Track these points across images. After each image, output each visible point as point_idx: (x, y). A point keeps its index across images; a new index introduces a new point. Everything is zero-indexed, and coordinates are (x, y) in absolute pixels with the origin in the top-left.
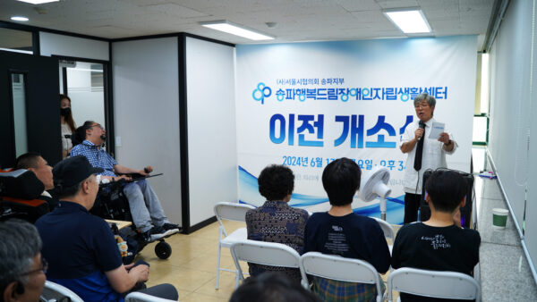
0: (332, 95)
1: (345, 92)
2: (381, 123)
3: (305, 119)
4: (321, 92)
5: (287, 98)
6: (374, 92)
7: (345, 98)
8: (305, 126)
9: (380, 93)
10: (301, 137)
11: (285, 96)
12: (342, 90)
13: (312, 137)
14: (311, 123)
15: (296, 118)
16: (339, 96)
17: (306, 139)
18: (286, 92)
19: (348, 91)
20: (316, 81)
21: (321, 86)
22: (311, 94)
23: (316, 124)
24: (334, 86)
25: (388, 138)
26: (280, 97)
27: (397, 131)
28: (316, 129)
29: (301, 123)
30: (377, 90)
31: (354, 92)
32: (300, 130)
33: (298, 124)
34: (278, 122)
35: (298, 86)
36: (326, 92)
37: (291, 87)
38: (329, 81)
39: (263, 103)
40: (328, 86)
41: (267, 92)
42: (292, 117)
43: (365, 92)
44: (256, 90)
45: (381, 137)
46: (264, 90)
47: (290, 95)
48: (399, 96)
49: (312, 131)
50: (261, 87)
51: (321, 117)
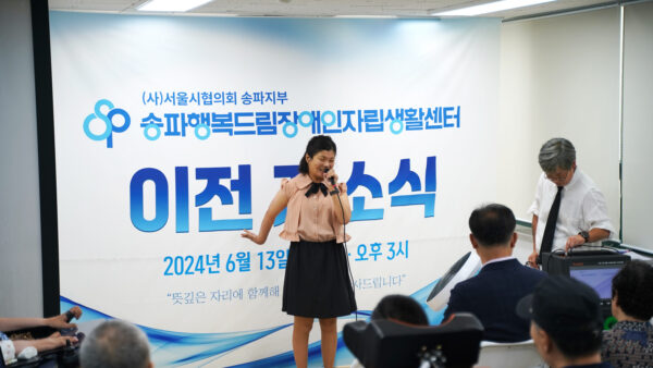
0: (266, 125)
1: (291, 118)
2: (359, 175)
3: (212, 175)
4: (241, 120)
5: (168, 133)
6: (344, 118)
7: (290, 130)
8: (213, 189)
9: (354, 119)
10: (205, 214)
11: (164, 129)
12: (284, 115)
13: (231, 212)
14: (225, 183)
15: (192, 175)
16: (280, 127)
17: (215, 217)
18: (164, 121)
19: (296, 117)
20: (231, 98)
21: (240, 107)
22: (223, 124)
23: (235, 185)
24: (268, 107)
25: (371, 203)
26: (152, 131)
27: (385, 188)
28: (235, 195)
29: (203, 184)
30: (349, 113)
31: (306, 119)
32: (203, 198)
33: (197, 186)
34: (149, 187)
35: (192, 108)
36: (252, 119)
37: (178, 110)
38: (258, 97)
39: (110, 144)
40: (256, 107)
41: (118, 120)
42: (181, 173)
43: (328, 119)
44: (90, 117)
45: (359, 201)
46: (111, 115)
47: (175, 126)
48: (387, 124)
49: (227, 200)
50: (105, 110)
51: (245, 171)
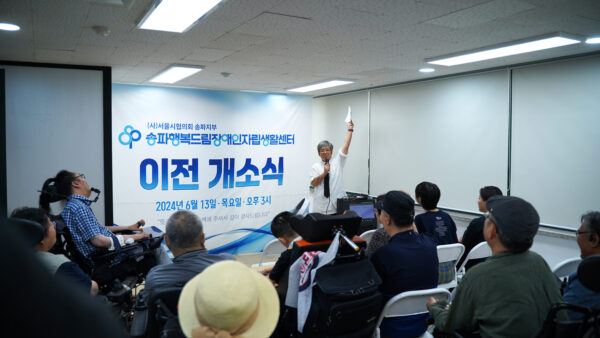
0: (206, 140)
1: (218, 137)
2: (248, 165)
3: (179, 163)
4: (195, 137)
5: (159, 142)
6: (242, 138)
7: (217, 142)
8: (180, 170)
9: (247, 138)
10: (176, 182)
11: (157, 141)
12: (215, 135)
13: (188, 181)
14: (185, 167)
15: (170, 163)
16: (212, 141)
17: (181, 183)
18: (157, 136)
19: (220, 137)
20: (190, 126)
21: (194, 131)
22: (186, 139)
23: (190, 168)
24: (207, 132)
25: (254, 178)
26: (151, 141)
27: (260, 171)
28: (190, 173)
29: (175, 167)
30: (245, 136)
31: (225, 138)
32: (175, 174)
33: (172, 168)
34: (149, 168)
35: (171, 131)
36: (200, 137)
37: (164, 131)
38: (203, 127)
39: (131, 147)
40: (201, 131)
41: (135, 136)
42: (165, 162)
43: (235, 138)
44: (122, 134)
45: (248, 177)
46: (132, 133)
47: (162, 139)
48: (262, 141)
49: (186, 175)
50: (129, 131)
51: (195, 161)
